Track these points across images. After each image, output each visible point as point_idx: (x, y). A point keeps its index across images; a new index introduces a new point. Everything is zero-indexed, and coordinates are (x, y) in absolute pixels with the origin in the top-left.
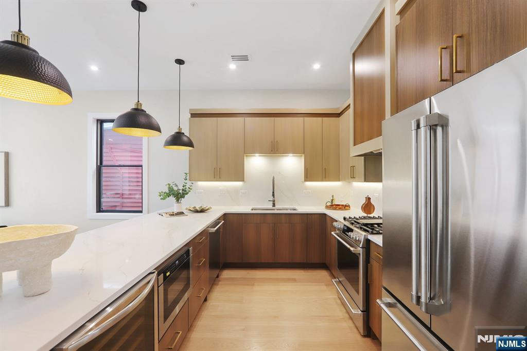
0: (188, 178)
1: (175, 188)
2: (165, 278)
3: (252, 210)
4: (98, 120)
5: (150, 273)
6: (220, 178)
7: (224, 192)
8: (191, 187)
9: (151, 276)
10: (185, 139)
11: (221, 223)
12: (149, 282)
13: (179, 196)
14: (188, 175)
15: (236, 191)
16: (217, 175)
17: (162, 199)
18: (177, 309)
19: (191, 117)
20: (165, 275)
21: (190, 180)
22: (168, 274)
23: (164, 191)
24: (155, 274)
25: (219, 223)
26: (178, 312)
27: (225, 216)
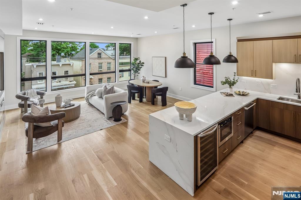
0: (236, 75)
1: (229, 80)
2: (221, 127)
3: (279, 99)
4: (194, 43)
5: (216, 124)
6: (255, 76)
7: (259, 84)
8: (237, 80)
9: (216, 125)
10: (233, 58)
11: (254, 104)
12: (215, 127)
13: (231, 84)
14: (236, 73)
15: (269, 84)
16: (254, 74)
17: (222, 84)
18: (227, 139)
19: (238, 42)
20: (221, 126)
21: (237, 76)
22: (222, 125)
23: (223, 81)
24: (217, 125)
25: (253, 104)
26: (227, 140)
27: (258, 100)
